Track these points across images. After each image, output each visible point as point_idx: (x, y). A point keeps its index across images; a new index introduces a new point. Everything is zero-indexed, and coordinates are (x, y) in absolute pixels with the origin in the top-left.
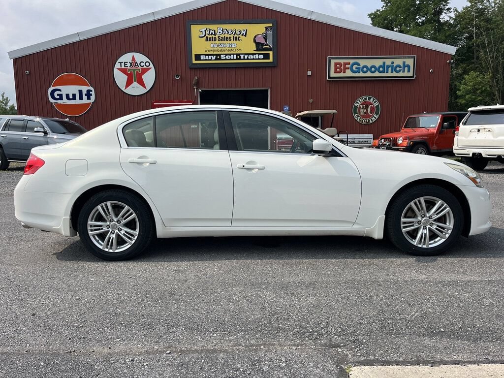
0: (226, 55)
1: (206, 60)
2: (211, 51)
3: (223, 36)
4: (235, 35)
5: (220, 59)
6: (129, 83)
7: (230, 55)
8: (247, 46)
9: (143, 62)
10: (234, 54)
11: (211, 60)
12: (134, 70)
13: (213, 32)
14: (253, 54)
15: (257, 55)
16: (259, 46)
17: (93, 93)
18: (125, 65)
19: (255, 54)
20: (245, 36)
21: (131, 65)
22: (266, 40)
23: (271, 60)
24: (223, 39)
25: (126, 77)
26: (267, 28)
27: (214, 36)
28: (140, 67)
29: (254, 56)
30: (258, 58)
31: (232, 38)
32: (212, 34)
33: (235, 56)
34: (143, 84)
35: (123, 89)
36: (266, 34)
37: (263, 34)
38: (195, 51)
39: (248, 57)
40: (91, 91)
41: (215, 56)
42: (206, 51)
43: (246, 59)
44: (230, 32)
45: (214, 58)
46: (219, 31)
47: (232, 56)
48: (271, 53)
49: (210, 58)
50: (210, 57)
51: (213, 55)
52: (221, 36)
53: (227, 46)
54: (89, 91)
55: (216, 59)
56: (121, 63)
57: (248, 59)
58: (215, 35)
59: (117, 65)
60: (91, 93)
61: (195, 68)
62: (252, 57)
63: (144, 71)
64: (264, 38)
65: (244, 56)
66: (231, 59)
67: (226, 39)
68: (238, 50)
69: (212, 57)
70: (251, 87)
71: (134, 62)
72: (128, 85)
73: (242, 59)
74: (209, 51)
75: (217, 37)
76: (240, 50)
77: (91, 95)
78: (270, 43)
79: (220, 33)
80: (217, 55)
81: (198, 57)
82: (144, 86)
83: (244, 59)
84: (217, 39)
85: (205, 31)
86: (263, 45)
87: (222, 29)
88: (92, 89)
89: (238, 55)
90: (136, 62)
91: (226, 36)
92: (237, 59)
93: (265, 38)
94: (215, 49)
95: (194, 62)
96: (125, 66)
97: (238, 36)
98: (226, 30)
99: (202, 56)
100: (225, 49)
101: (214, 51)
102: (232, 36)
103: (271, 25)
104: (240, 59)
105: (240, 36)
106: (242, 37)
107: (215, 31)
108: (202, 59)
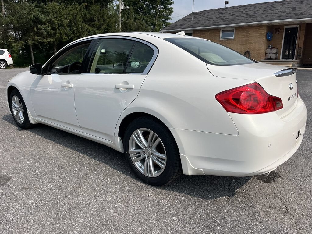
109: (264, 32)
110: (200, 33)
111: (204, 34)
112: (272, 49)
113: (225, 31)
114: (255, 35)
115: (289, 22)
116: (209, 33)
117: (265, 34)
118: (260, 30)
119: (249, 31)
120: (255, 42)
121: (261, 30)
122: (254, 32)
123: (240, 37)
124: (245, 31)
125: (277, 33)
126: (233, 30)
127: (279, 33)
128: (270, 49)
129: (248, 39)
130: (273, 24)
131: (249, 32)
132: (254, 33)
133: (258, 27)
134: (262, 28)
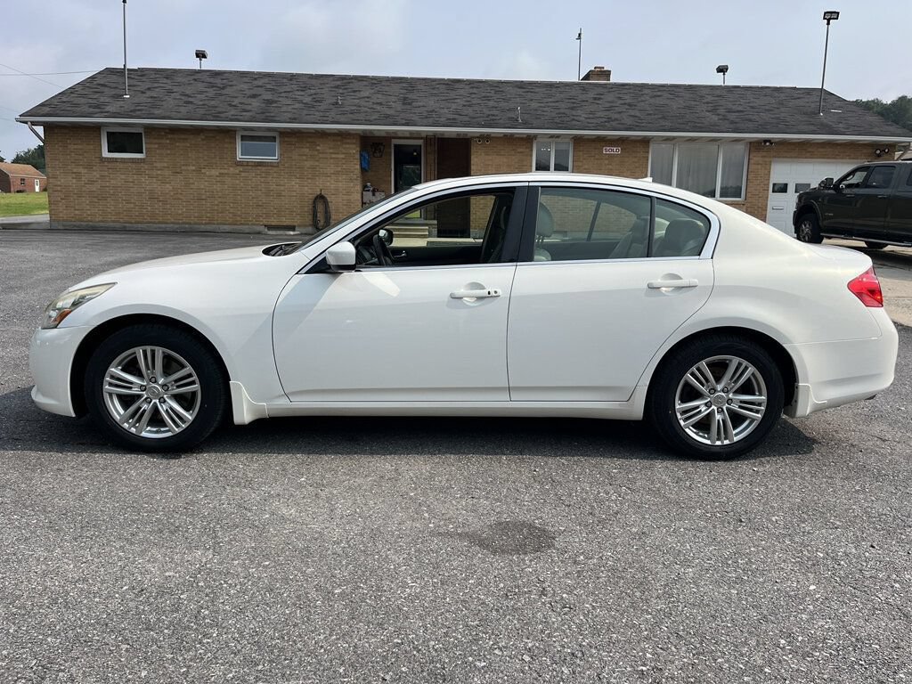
109: (354, 150)
110: (170, 136)
111: (186, 139)
112: (377, 194)
113: (250, 137)
114: (333, 156)
115: (411, 132)
116: (203, 140)
117: (358, 156)
118: (344, 146)
119: (319, 145)
120: (337, 173)
121: (347, 146)
122: (330, 148)
123: (294, 158)
124: (308, 145)
125: (378, 155)
126: (273, 139)
127: (381, 156)
128: (370, 193)
129: (317, 164)
130: (375, 132)
131: (318, 148)
132: (331, 151)
133: (339, 138)
134: (348, 141)
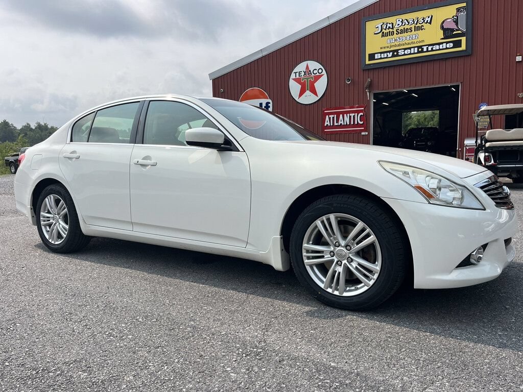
0: (405, 49)
1: (381, 58)
2: (388, 47)
3: (402, 28)
4: (417, 24)
5: (397, 55)
6: (302, 93)
7: (410, 48)
8: (431, 35)
9: (316, 70)
10: (414, 47)
11: (387, 58)
12: (307, 79)
13: (391, 26)
14: (439, 44)
15: (445, 44)
16: (448, 33)
17: (271, 105)
18: (299, 74)
19: (442, 43)
20: (430, 23)
21: (305, 74)
22: (457, 24)
23: (463, 47)
24: (402, 32)
25: (300, 86)
26: (458, 10)
27: (391, 30)
28: (313, 75)
29: (441, 46)
30: (448, 48)
31: (413, 29)
32: (389, 27)
33: (416, 49)
34: (315, 93)
35: (297, 99)
36: (457, 17)
37: (453, 17)
38: (369, 50)
39: (432, 48)
40: (269, 103)
41: (391, 53)
42: (382, 48)
43: (430, 51)
44: (411, 22)
45: (390, 55)
46: (398, 23)
47: (412, 49)
48: (464, 39)
49: (386, 56)
50: (385, 54)
51: (389, 52)
52: (400, 29)
53: (405, 39)
54: (268, 103)
55: (393, 56)
56: (296, 73)
57: (432, 50)
58: (393, 28)
59: (293, 76)
60: (269, 105)
61: (368, 69)
62: (437, 47)
63: (317, 78)
64: (454, 22)
65: (427, 48)
66: (410, 54)
67: (406, 31)
68: (420, 42)
69: (388, 54)
70: (435, 85)
71: (308, 71)
72: (301, 95)
73: (425, 52)
74: (385, 48)
75: (395, 30)
76: (423, 41)
77: (269, 107)
78: (463, 27)
79: (398, 25)
80: (393, 51)
81: (372, 57)
82: (315, 94)
83: (427, 51)
84: (395, 32)
85: (382, 26)
86: (453, 30)
87: (401, 20)
88: (270, 101)
89: (419, 47)
90: (310, 71)
91: (406, 27)
92: (419, 52)
93: (456, 22)
94: (392, 44)
95: (368, 62)
96: (299, 76)
97: (420, 25)
98: (407, 20)
99: (376, 55)
100: (404, 42)
101: (391, 47)
102: (413, 26)
103: (464, 4)
104: (422, 51)
105: (423, 24)
106: (426, 26)
107: (392, 24)
108: (376, 58)
